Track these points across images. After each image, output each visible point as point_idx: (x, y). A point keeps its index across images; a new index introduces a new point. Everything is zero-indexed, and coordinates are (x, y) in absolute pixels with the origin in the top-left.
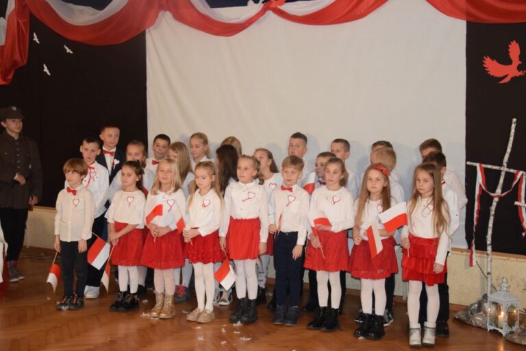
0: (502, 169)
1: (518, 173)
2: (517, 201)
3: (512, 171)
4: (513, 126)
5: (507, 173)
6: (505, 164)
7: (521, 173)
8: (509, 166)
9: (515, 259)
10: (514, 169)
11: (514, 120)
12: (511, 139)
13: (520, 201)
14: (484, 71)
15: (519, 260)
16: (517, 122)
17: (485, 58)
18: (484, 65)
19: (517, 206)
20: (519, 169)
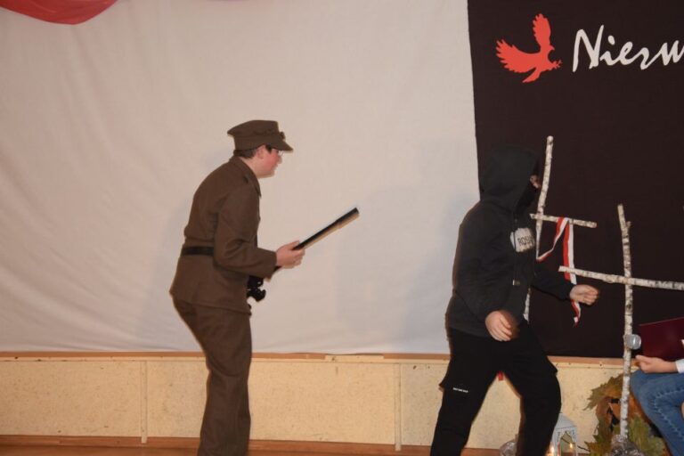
0: (537, 217)
1: (560, 221)
2: (563, 265)
3: (552, 219)
4: (549, 148)
5: (545, 223)
6: (541, 210)
7: (565, 220)
8: (547, 212)
9: (567, 364)
10: (555, 215)
11: (550, 139)
12: (548, 169)
13: (567, 265)
14: (498, 64)
15: (572, 364)
16: (554, 141)
17: (498, 42)
18: (499, 55)
19: (563, 273)
20: (562, 215)
